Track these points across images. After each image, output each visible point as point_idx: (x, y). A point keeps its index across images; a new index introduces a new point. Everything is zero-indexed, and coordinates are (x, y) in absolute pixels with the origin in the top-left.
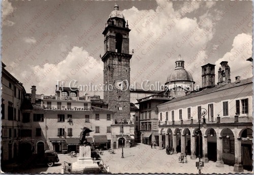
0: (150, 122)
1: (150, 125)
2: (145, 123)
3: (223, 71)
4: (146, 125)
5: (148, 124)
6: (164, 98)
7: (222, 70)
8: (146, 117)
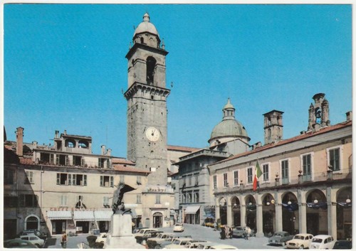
0: (198, 190)
1: (198, 195)
2: (188, 191)
3: (318, 108)
4: (191, 195)
5: (193, 193)
6: (217, 154)
7: (315, 107)
8: (190, 183)
